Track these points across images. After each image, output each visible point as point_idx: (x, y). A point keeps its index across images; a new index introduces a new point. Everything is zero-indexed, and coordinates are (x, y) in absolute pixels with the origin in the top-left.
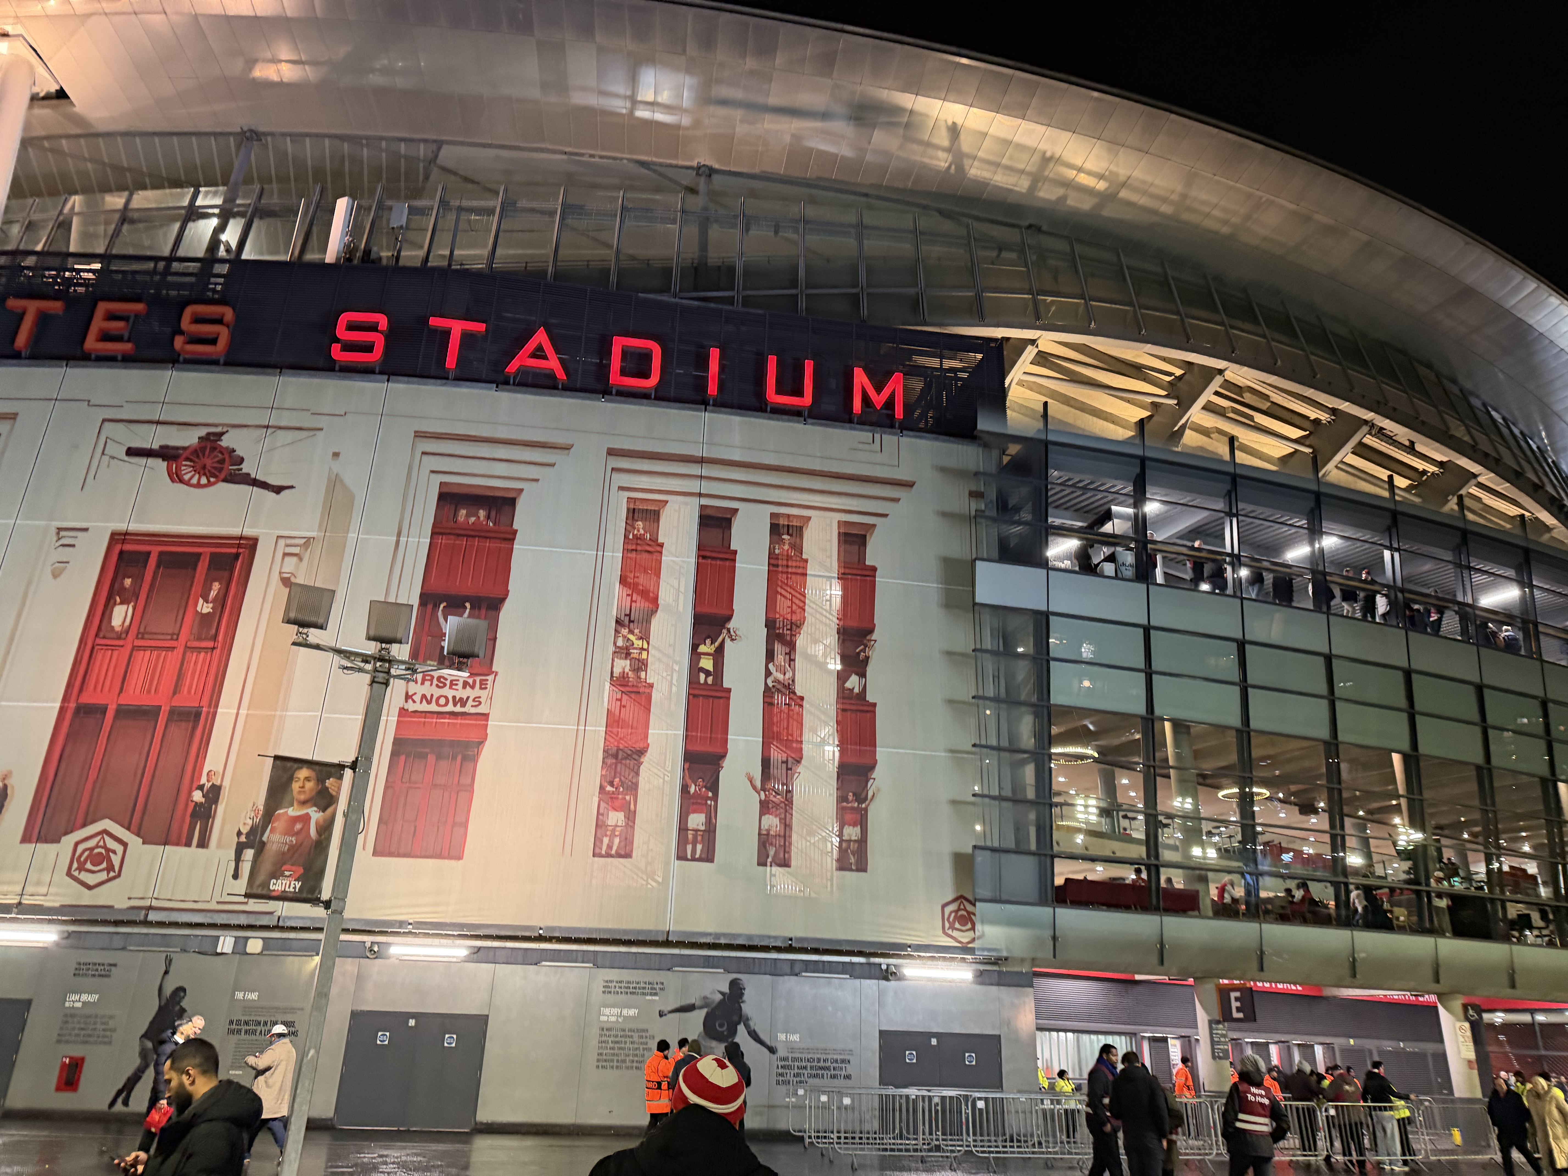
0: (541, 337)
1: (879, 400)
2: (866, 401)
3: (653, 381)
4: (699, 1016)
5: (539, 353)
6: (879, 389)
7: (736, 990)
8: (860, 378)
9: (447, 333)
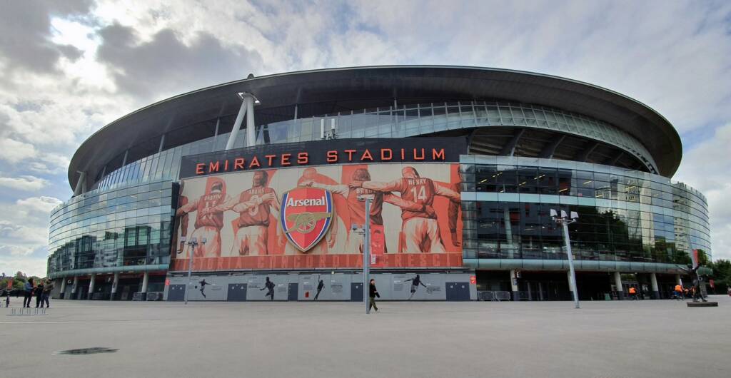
0: (367, 151)
1: (439, 156)
2: (436, 155)
3: (391, 157)
4: (412, 281)
5: (367, 155)
6: (439, 153)
7: (418, 277)
8: (434, 151)
9: (348, 153)
